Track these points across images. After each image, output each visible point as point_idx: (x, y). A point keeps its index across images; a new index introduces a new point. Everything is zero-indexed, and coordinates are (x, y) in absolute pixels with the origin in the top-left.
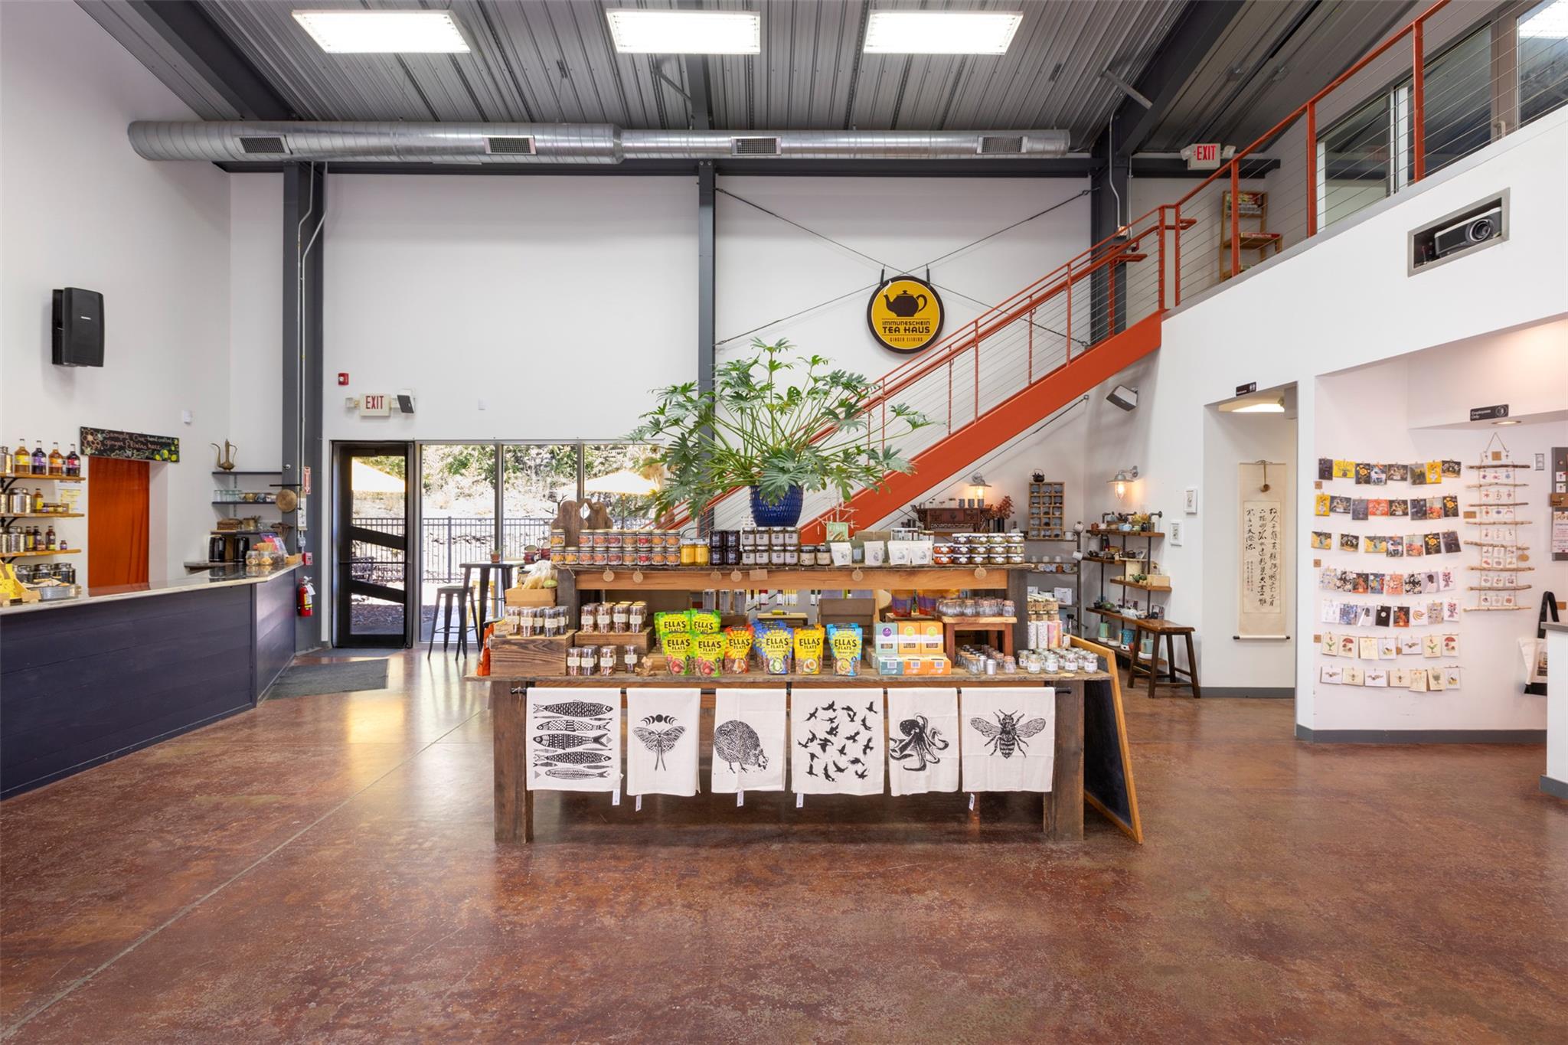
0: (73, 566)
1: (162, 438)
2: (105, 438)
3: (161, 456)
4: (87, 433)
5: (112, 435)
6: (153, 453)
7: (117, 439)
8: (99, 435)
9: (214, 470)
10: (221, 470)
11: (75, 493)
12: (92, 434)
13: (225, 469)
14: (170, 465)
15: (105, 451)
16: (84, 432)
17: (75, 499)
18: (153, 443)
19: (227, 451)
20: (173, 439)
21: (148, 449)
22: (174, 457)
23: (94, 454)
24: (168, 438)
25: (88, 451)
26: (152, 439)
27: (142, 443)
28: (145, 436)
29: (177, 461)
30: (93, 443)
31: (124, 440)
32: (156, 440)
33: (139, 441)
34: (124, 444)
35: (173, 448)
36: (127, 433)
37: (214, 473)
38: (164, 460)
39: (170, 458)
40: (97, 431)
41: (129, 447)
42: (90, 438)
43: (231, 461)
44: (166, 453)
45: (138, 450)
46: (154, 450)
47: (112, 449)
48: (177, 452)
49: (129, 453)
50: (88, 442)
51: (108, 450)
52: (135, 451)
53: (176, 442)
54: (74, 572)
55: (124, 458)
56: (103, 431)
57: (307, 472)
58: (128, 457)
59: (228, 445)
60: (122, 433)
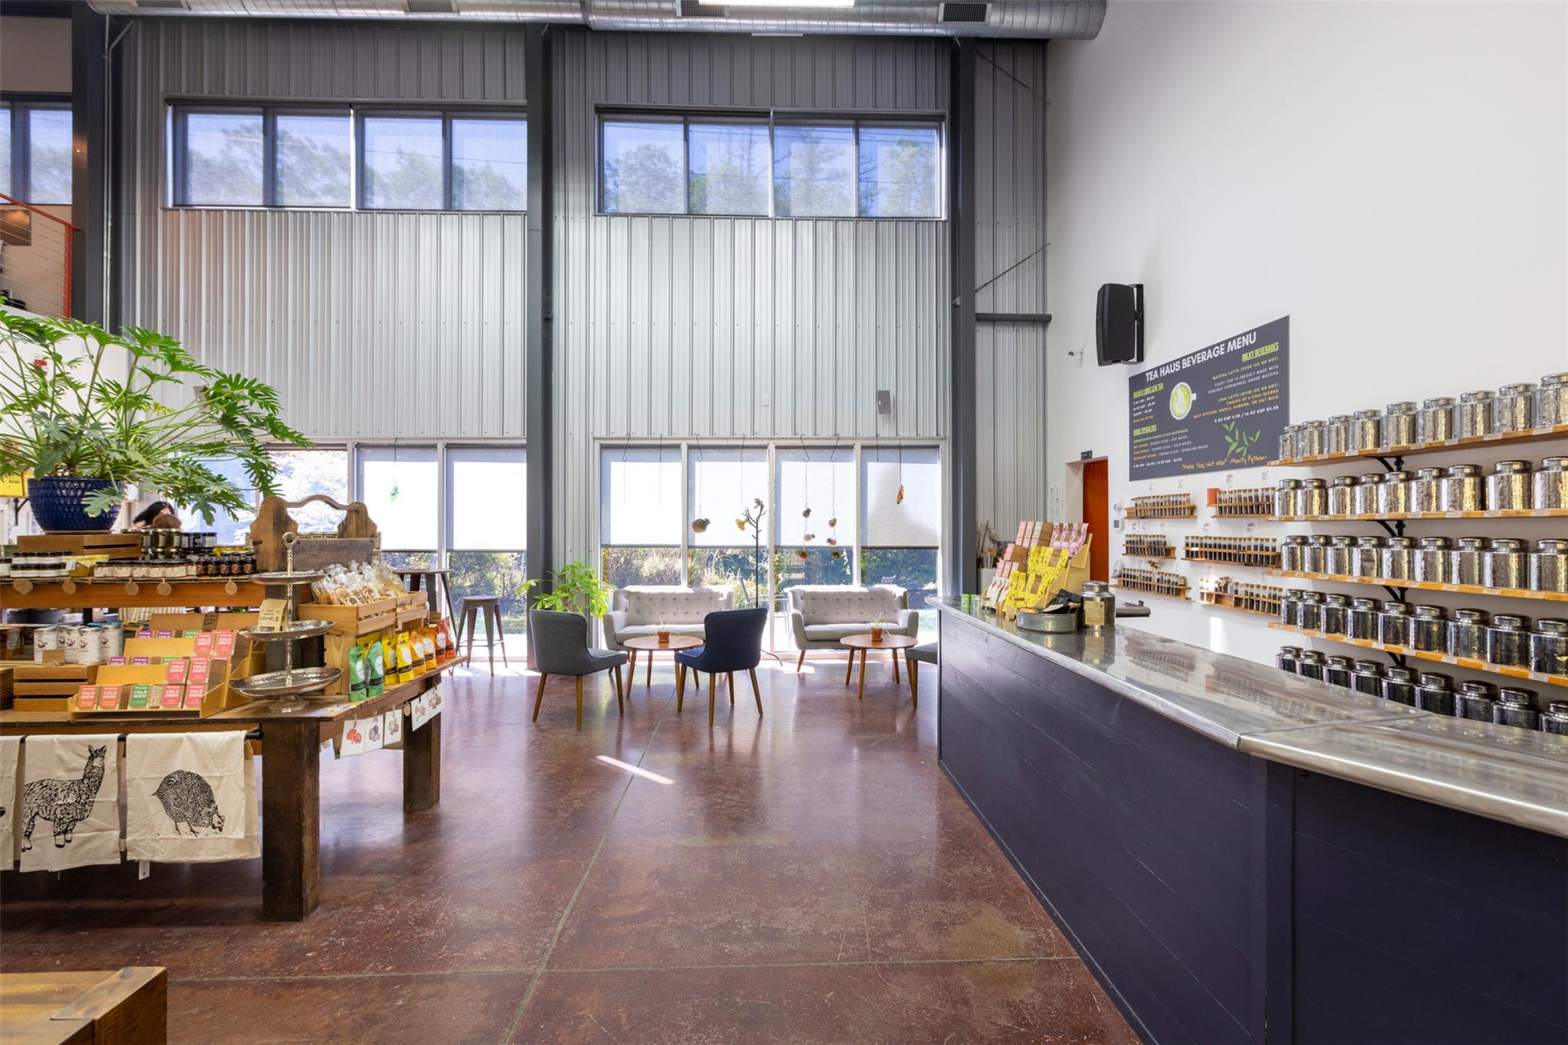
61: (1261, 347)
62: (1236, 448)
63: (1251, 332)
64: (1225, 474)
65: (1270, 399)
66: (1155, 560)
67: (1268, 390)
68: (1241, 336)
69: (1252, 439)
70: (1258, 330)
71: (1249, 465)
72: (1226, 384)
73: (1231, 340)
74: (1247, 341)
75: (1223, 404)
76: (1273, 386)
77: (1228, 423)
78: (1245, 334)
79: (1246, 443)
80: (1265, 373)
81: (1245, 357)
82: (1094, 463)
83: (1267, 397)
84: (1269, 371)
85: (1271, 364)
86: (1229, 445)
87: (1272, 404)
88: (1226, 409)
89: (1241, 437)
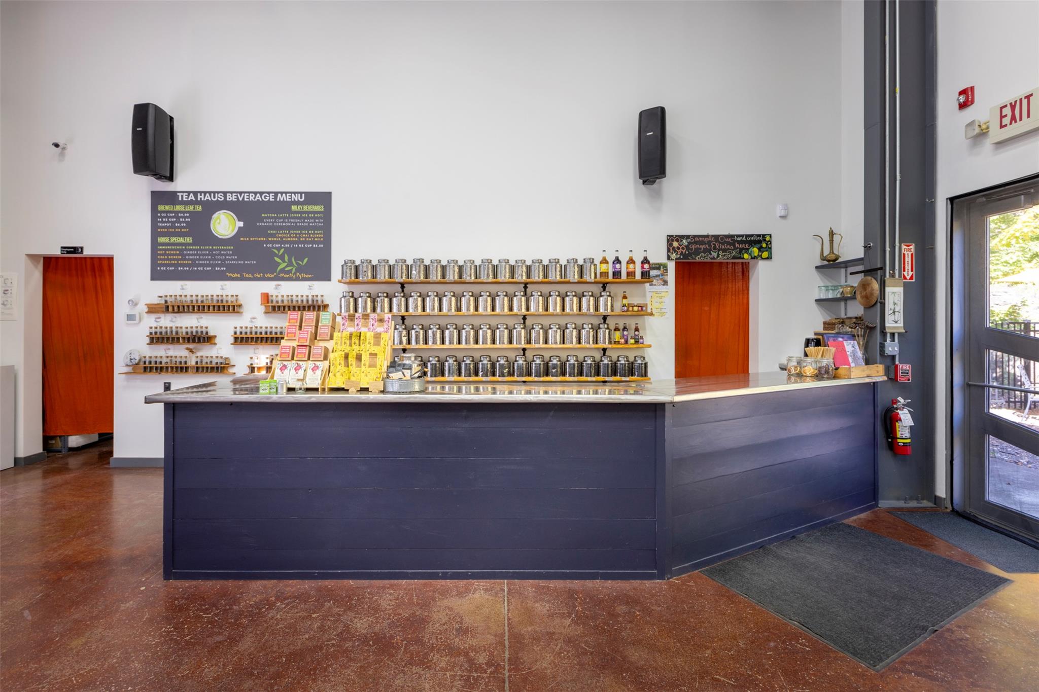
0: (647, 360)
1: (752, 236)
2: (689, 243)
3: (750, 254)
4: (673, 240)
5: (697, 239)
6: (740, 252)
7: (702, 243)
8: (684, 241)
9: (819, 264)
10: (826, 263)
11: (663, 294)
12: (677, 241)
13: (829, 261)
14: (761, 264)
15: (690, 254)
16: (671, 239)
17: (663, 300)
18: (740, 242)
19: (832, 241)
20: (764, 236)
21: (735, 248)
22: (765, 254)
23: (679, 258)
24: (759, 236)
25: (674, 256)
26: (739, 239)
27: (728, 243)
28: (733, 236)
29: (769, 258)
30: (678, 248)
31: (709, 243)
32: (744, 239)
33: (725, 242)
34: (710, 246)
35: (764, 245)
36: (713, 236)
37: (817, 267)
38: (754, 258)
39: (761, 256)
40: (682, 237)
41: (715, 248)
42: (675, 244)
43: (835, 252)
44: (755, 251)
45: (724, 251)
46: (741, 249)
47: (697, 252)
48: (769, 249)
49: (715, 254)
50: (674, 248)
51: (693, 253)
52: (721, 252)
53: (768, 238)
54: (646, 364)
55: (709, 260)
56: (688, 237)
57: (909, 251)
58: (714, 258)
59: (832, 234)
60: (707, 236)
61: (309, 205)
62: (286, 267)
63: (301, 193)
64: (274, 283)
65: (316, 239)
66: (191, 346)
67: (314, 233)
68: (291, 193)
69: (300, 262)
70: (307, 194)
71: (297, 279)
72: (275, 222)
73: (282, 193)
74: (296, 198)
75: (273, 236)
76: (319, 232)
77: (279, 249)
78: (295, 193)
79: (295, 264)
80: (312, 223)
81: (294, 208)
82: (85, 258)
83: (314, 238)
84: (315, 222)
85: (317, 218)
86: (278, 264)
87: (318, 243)
88: (275, 239)
89: (290, 260)
